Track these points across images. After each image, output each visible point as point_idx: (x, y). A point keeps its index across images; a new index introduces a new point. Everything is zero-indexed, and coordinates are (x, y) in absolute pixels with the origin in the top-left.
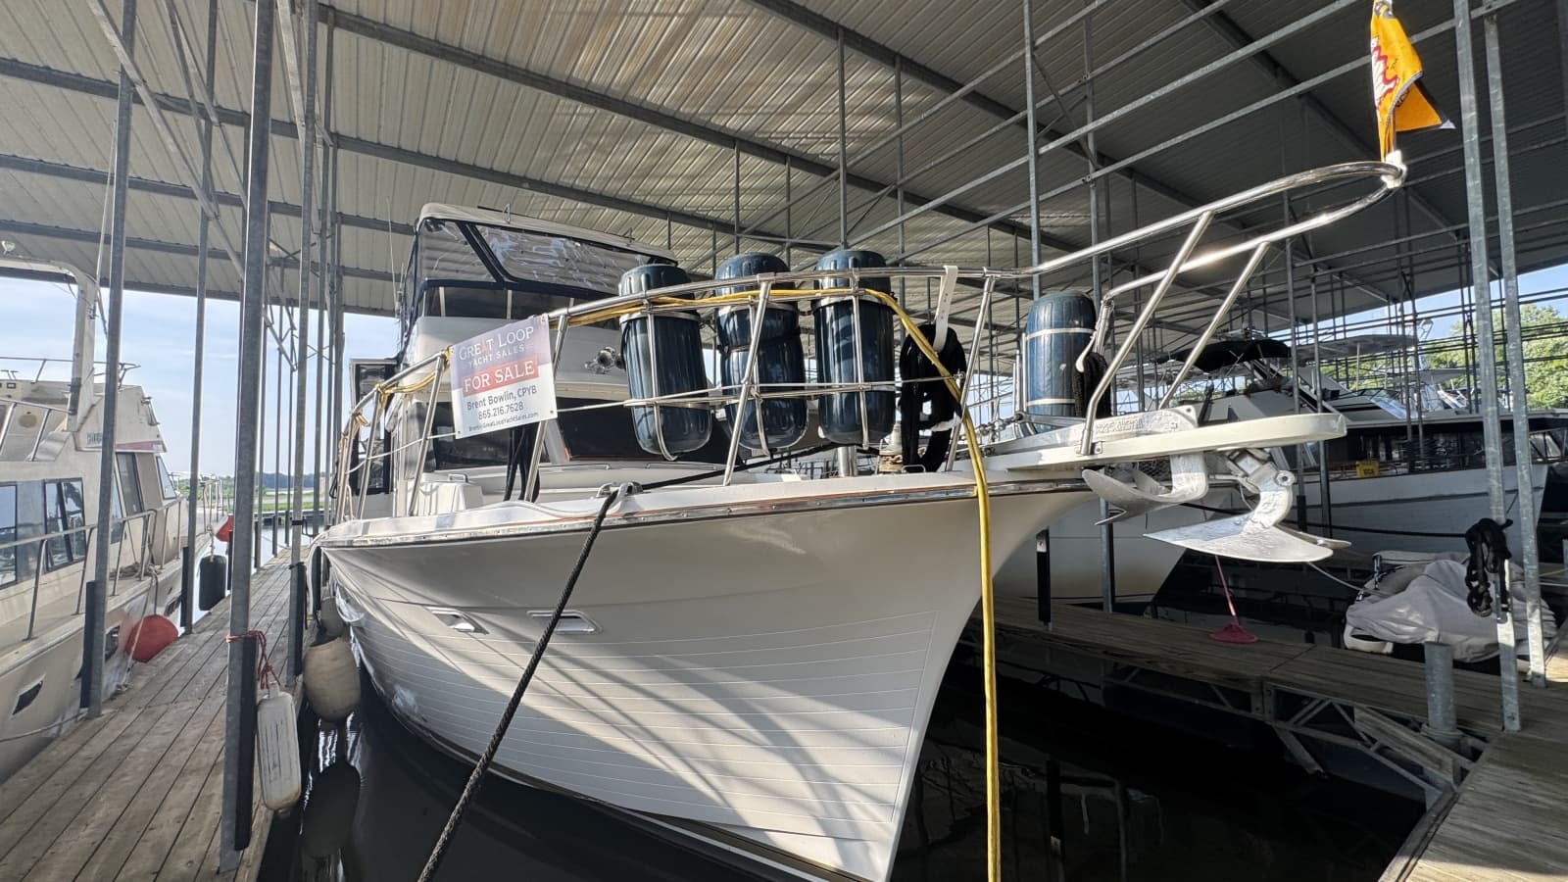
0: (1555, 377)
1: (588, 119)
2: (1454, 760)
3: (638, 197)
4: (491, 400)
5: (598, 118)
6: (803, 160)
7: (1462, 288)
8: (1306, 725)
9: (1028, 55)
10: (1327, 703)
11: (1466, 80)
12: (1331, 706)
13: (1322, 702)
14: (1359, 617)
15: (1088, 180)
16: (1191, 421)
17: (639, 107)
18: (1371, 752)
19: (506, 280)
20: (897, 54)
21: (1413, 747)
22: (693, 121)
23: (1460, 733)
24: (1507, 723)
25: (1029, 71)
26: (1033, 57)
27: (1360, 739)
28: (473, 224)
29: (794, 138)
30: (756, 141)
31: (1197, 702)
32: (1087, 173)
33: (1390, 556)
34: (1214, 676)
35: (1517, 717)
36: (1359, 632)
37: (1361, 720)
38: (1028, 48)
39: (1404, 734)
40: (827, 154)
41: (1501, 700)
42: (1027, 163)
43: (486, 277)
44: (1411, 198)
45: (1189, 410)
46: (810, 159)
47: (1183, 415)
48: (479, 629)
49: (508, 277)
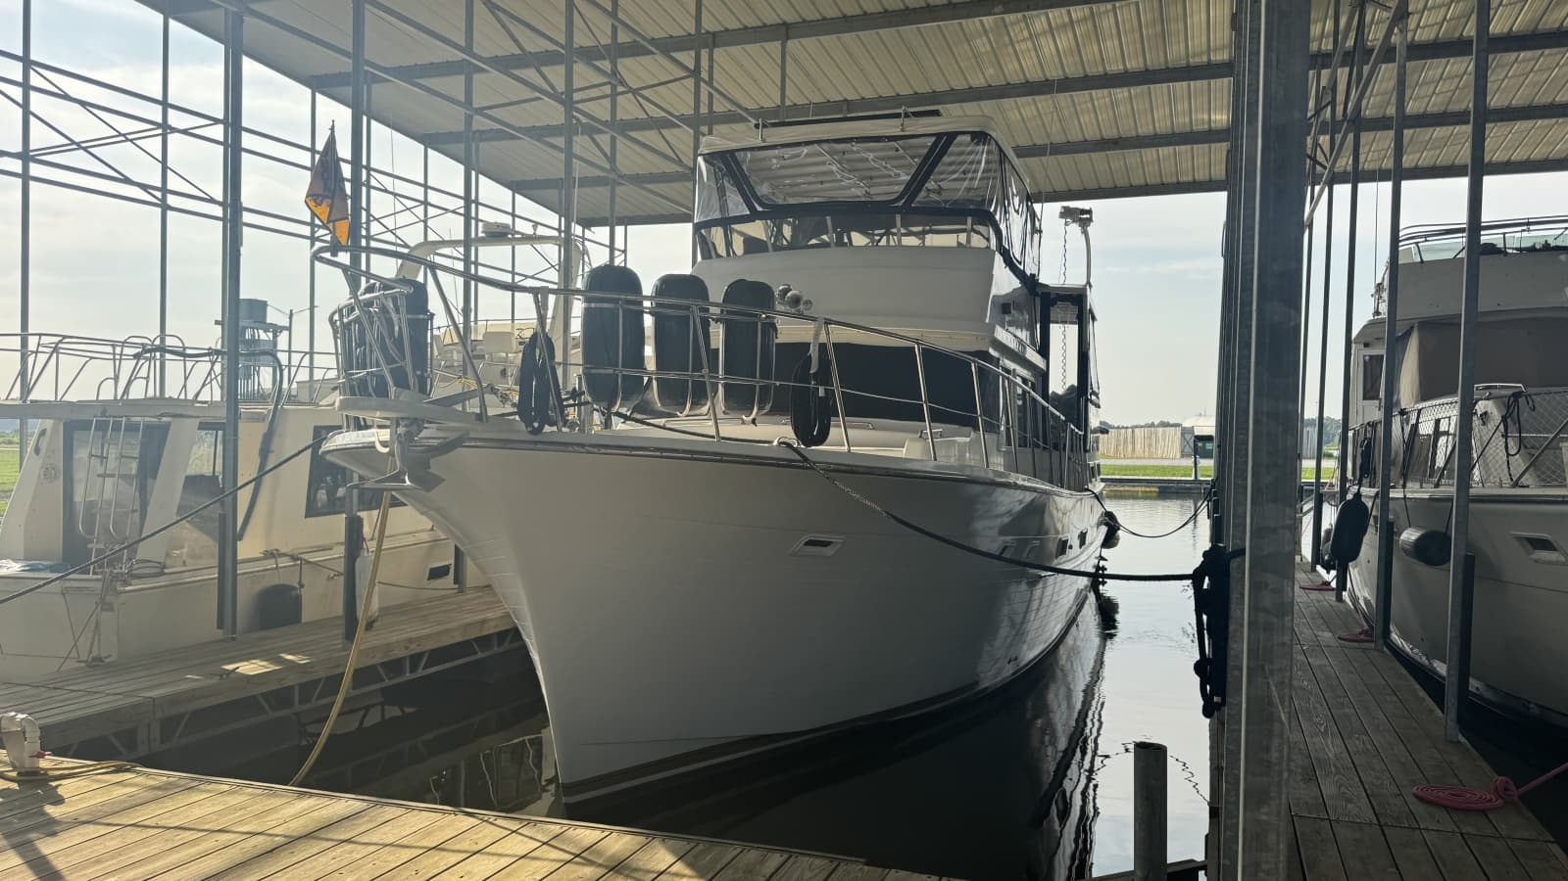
28: (732, 152)
49: (761, 204)
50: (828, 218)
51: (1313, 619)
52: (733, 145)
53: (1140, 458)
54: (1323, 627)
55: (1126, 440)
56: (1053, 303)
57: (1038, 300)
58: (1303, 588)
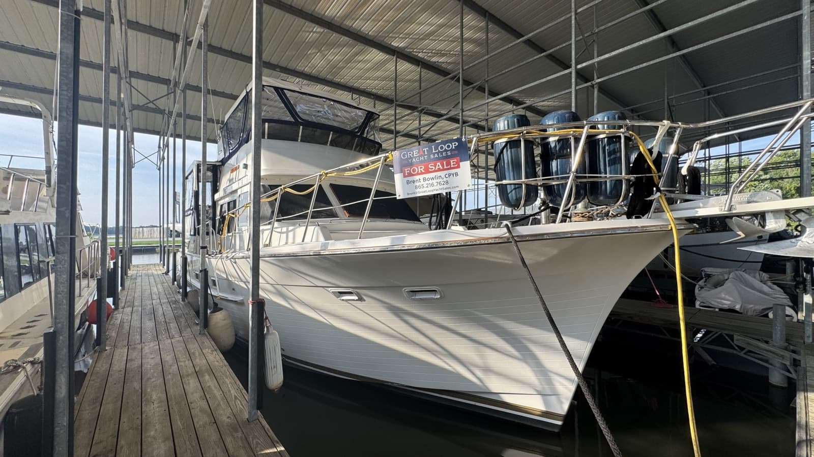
0: (748, 190)
1: (318, 35)
2: (791, 355)
3: (337, 80)
4: (424, 179)
5: (324, 35)
6: (428, 65)
7: (726, 144)
8: (708, 343)
9: (573, 17)
10: (718, 333)
11: (807, 45)
12: (721, 335)
13: (717, 333)
14: (703, 297)
15: (594, 83)
16: (779, 196)
17: (348, 31)
18: (742, 354)
19: (300, 121)
20: (487, 11)
21: (767, 351)
22: (375, 40)
23: (787, 344)
24: (806, 340)
25: (573, 25)
26: (576, 18)
27: (734, 349)
28: (282, 89)
29: (425, 52)
30: (405, 53)
31: (652, 335)
32: (593, 80)
33: (709, 270)
34: (663, 322)
35: (811, 336)
36: (702, 304)
37: (738, 340)
38: (573, 14)
39: (763, 345)
40: (440, 62)
41: (804, 329)
42: (571, 73)
43: (289, 118)
44: (711, 101)
45: (778, 191)
46: (431, 64)
47: (775, 193)
48: (361, 299)
49: (300, 119)
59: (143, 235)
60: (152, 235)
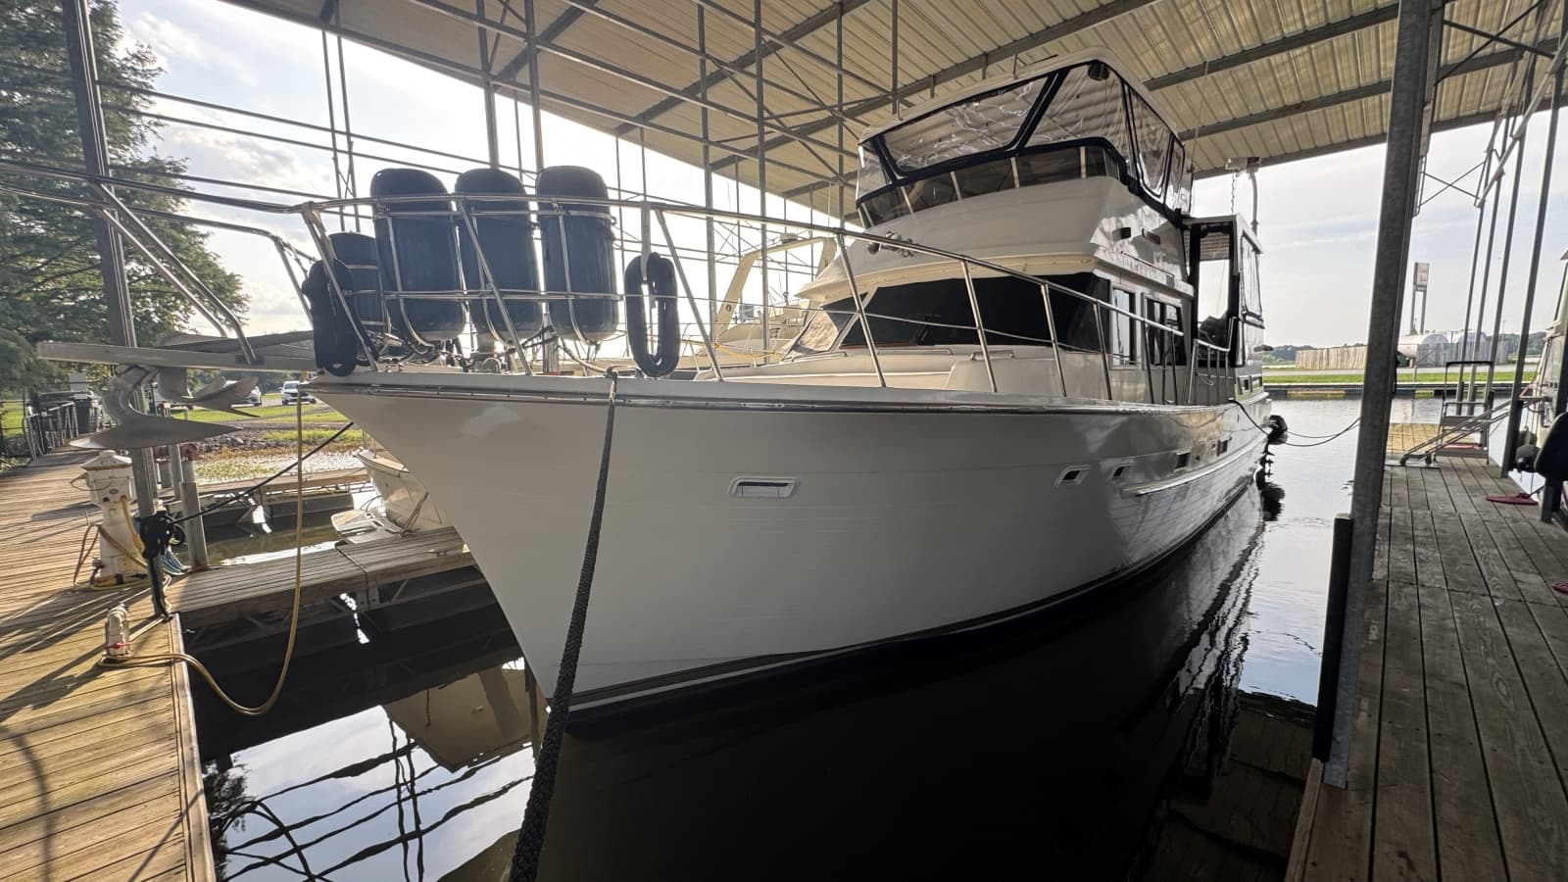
49: (900, 174)
50: (952, 173)
51: (1509, 549)
52: (880, 130)
53: (1334, 369)
54: (1526, 564)
55: (1321, 358)
56: (1204, 234)
57: (1187, 235)
58: (1493, 501)
59: (1328, 364)
60: (1345, 363)
